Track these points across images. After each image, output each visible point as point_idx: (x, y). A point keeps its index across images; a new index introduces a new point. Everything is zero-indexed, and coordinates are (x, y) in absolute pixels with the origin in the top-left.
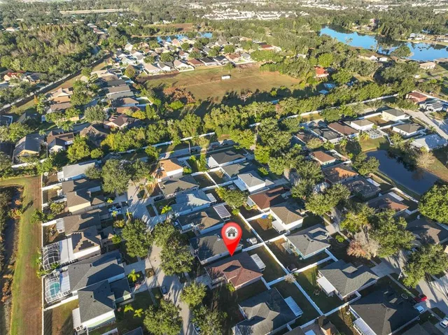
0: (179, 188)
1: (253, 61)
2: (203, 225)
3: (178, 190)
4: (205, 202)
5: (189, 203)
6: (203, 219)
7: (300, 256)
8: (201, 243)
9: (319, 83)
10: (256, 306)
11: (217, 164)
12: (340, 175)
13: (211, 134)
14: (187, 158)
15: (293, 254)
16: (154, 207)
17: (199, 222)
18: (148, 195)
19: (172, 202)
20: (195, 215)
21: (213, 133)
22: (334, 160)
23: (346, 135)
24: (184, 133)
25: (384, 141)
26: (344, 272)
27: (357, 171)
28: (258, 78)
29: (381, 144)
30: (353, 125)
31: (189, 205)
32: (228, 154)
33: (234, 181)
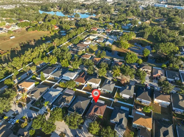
0: (41, 92)
1: (20, 28)
2: (68, 101)
3: (41, 93)
4: (59, 92)
5: (53, 96)
6: (66, 98)
7: (110, 92)
8: (75, 108)
9: (58, 31)
10: (117, 116)
11: (47, 75)
12: (97, 60)
13: (30, 64)
14: (30, 78)
15: (107, 93)
16: (34, 107)
17: (66, 100)
18: (25, 104)
19: (42, 100)
20: (61, 99)
21: (32, 63)
22: (91, 57)
23: (86, 47)
24: (17, 68)
25: (97, 45)
26: (127, 89)
27: (100, 57)
28: (29, 34)
29: (97, 47)
30: (85, 43)
31: (54, 96)
32: (49, 69)
33: (63, 78)
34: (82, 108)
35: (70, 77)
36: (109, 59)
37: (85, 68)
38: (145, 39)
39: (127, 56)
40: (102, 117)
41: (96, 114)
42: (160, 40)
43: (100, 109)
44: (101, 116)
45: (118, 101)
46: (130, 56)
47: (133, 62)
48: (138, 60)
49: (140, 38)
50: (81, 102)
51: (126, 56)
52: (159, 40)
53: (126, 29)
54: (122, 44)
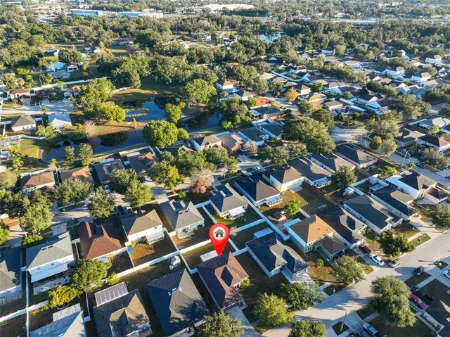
34: (194, 302)
35: (60, 260)
36: (112, 159)
37: (69, 213)
38: (135, 88)
39: (155, 131)
40: (249, 281)
41: (234, 286)
42: (171, 81)
43: (233, 268)
44: (245, 281)
45: (239, 230)
46: (161, 128)
47: (173, 141)
48: (180, 133)
49: (121, 89)
50: (180, 289)
51: (153, 133)
52: (168, 81)
53: (64, 77)
54: (106, 112)
